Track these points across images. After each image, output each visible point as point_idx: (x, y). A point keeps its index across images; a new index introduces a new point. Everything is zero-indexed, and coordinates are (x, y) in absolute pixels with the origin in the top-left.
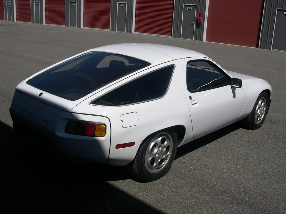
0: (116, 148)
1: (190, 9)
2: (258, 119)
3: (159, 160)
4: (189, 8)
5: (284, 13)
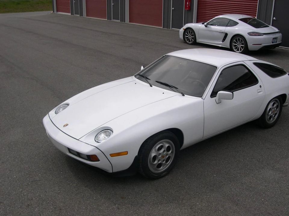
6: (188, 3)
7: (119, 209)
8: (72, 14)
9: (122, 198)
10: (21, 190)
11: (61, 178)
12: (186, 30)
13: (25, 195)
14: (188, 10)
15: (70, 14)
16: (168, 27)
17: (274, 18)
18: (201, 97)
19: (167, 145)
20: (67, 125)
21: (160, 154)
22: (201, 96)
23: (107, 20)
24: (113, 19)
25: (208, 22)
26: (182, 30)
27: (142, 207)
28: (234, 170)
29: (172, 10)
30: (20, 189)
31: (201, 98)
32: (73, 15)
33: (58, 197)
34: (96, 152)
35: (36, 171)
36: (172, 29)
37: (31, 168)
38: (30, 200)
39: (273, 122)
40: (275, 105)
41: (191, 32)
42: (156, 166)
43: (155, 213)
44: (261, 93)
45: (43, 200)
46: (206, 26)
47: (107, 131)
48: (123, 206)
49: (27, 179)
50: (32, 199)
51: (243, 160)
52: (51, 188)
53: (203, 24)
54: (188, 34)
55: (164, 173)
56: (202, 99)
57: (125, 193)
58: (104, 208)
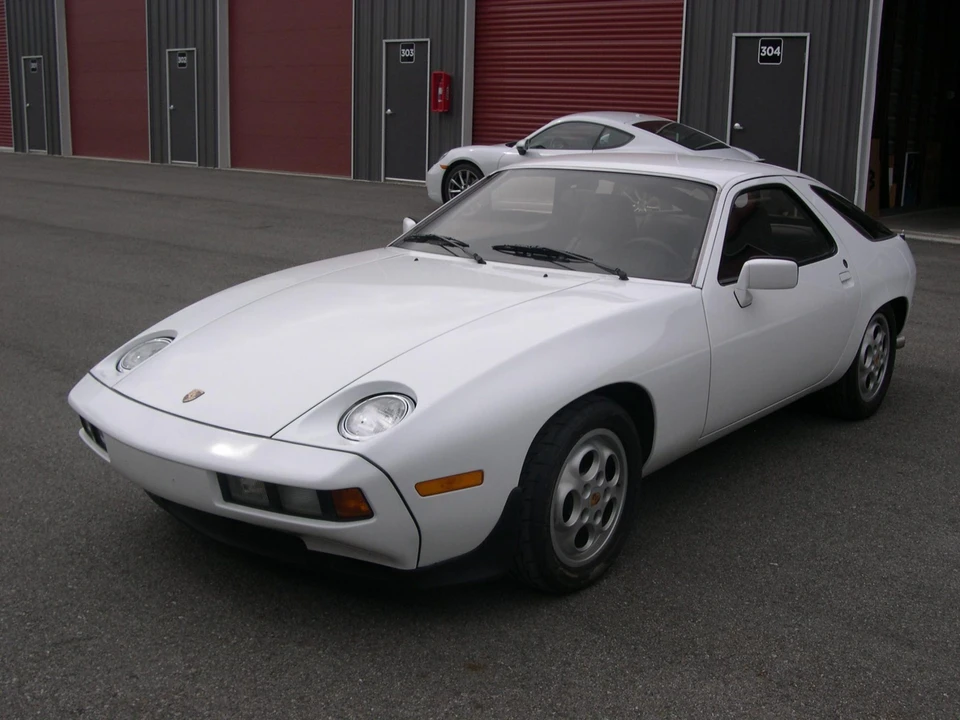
6: (440, 91)
7: (479, 706)
8: (20, 147)
9: (474, 668)
10: (15, 679)
11: (180, 621)
12: (450, 170)
13: (42, 699)
14: (440, 113)
15: (13, 149)
16: (372, 175)
17: (737, 125)
18: (689, 281)
19: (607, 453)
20: (199, 394)
21: (586, 486)
22: (686, 278)
23: (149, 162)
24: (172, 159)
25: (529, 137)
26: (436, 172)
27: (572, 691)
28: (831, 543)
29: (386, 115)
30: (11, 677)
31: (689, 285)
32: (23, 150)
33: (198, 690)
34: (361, 476)
35: (58, 607)
36: (385, 180)
37: (30, 596)
38: (72, 713)
39: (877, 397)
40: (880, 337)
41: (471, 176)
42: (574, 536)
43: (634, 705)
44: (851, 284)
45: (132, 707)
46: (522, 151)
47: (388, 396)
48: (494, 697)
49: (27, 638)
50: (81, 711)
51: (842, 512)
52: (152, 661)
53: (511, 145)
54: (459, 181)
55: (597, 569)
56: (694, 286)
57: (474, 650)
58: (417, 710)
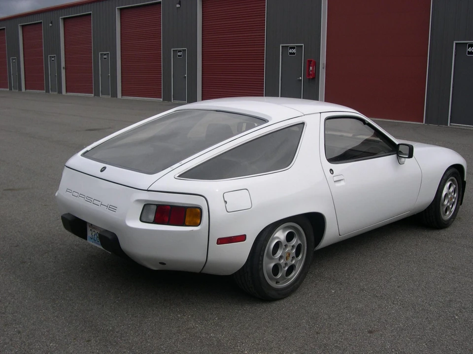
0: (218, 243)
1: (294, 53)
2: (446, 213)
3: (286, 268)
4: (290, 51)
5: (470, 50)
